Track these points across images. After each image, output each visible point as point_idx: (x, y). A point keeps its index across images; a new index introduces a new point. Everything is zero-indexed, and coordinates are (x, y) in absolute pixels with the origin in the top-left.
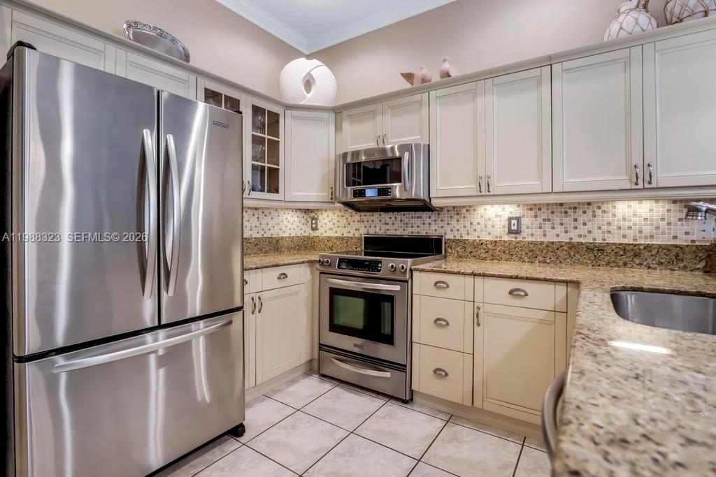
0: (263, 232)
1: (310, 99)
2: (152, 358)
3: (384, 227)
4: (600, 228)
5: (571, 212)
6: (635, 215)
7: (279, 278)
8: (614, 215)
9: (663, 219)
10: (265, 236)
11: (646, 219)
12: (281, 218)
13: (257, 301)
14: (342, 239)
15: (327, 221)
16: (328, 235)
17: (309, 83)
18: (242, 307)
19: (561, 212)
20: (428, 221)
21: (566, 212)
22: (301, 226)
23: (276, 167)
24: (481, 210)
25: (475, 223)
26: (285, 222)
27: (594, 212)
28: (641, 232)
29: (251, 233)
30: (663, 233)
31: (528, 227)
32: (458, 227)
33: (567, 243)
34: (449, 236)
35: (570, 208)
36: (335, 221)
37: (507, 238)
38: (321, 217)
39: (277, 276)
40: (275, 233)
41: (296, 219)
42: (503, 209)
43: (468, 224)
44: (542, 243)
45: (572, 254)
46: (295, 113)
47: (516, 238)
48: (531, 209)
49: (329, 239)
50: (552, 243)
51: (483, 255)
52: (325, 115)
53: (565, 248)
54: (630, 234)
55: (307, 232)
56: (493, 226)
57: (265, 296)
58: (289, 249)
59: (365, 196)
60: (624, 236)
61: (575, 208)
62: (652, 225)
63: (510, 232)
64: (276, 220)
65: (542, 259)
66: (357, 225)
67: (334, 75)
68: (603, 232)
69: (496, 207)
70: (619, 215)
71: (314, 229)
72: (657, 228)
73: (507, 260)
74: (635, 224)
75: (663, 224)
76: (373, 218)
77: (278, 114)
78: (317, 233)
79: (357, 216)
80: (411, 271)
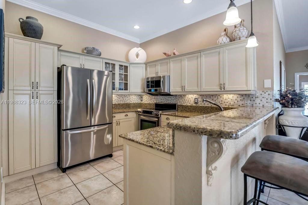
0: (124, 102)
1: (137, 60)
2: (92, 133)
3: (161, 101)
4: (219, 102)
5: (211, 97)
6: (229, 98)
7: (125, 116)
8: (223, 98)
9: (236, 100)
10: (125, 103)
11: (232, 100)
12: (130, 97)
13: (118, 122)
14: (149, 104)
15: (145, 98)
16: (145, 103)
17: (137, 56)
18: (112, 123)
19: (209, 97)
20: (173, 99)
21: (210, 97)
22: (138, 100)
23: (127, 82)
24: (187, 96)
25: (186, 100)
26: (132, 99)
27: (218, 97)
28: (230, 104)
29: (120, 102)
30: (236, 104)
31: (200, 102)
32: (181, 101)
33: (210, 107)
34: (179, 104)
35: (211, 96)
36: (147, 98)
37: (194, 105)
38: (143, 97)
39: (124, 115)
40: (128, 102)
41: (136, 98)
42: (193, 96)
43: (184, 100)
44: (204, 106)
45: (212, 110)
46: (133, 65)
47: (197, 105)
48: (201, 96)
49: (146, 104)
50: (206, 107)
51: (188, 110)
52: (142, 65)
53: (210, 108)
54: (227, 104)
55: (139, 101)
56: (191, 101)
57: (121, 121)
58: (133, 107)
59: (151, 91)
60: (226, 105)
61: (213, 96)
62: (233, 101)
63: (195, 103)
64: (129, 98)
65: (204, 112)
66: (153, 100)
67: (146, 52)
68: (220, 104)
69: (192, 95)
70: (225, 98)
71: (142, 101)
72: (235, 103)
73: (194, 112)
74: (229, 101)
75: (236, 101)
76: (158, 97)
77: (128, 66)
78: (142, 102)
79: (153, 97)
80: (161, 114)
